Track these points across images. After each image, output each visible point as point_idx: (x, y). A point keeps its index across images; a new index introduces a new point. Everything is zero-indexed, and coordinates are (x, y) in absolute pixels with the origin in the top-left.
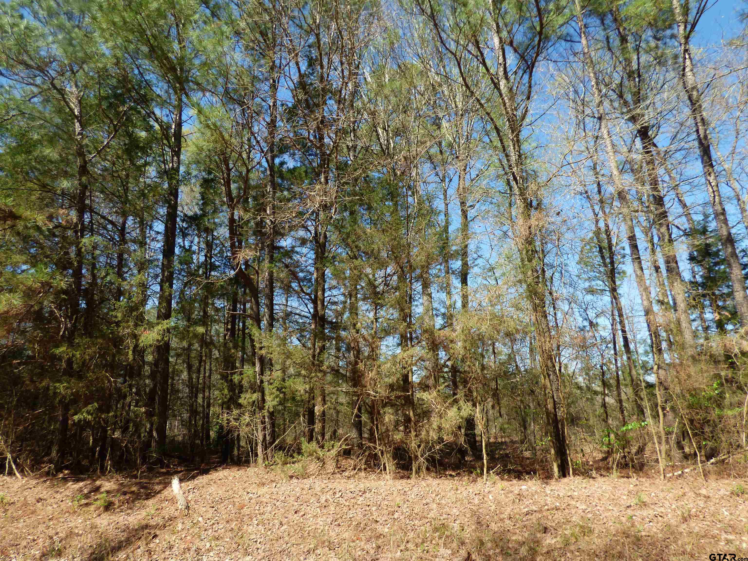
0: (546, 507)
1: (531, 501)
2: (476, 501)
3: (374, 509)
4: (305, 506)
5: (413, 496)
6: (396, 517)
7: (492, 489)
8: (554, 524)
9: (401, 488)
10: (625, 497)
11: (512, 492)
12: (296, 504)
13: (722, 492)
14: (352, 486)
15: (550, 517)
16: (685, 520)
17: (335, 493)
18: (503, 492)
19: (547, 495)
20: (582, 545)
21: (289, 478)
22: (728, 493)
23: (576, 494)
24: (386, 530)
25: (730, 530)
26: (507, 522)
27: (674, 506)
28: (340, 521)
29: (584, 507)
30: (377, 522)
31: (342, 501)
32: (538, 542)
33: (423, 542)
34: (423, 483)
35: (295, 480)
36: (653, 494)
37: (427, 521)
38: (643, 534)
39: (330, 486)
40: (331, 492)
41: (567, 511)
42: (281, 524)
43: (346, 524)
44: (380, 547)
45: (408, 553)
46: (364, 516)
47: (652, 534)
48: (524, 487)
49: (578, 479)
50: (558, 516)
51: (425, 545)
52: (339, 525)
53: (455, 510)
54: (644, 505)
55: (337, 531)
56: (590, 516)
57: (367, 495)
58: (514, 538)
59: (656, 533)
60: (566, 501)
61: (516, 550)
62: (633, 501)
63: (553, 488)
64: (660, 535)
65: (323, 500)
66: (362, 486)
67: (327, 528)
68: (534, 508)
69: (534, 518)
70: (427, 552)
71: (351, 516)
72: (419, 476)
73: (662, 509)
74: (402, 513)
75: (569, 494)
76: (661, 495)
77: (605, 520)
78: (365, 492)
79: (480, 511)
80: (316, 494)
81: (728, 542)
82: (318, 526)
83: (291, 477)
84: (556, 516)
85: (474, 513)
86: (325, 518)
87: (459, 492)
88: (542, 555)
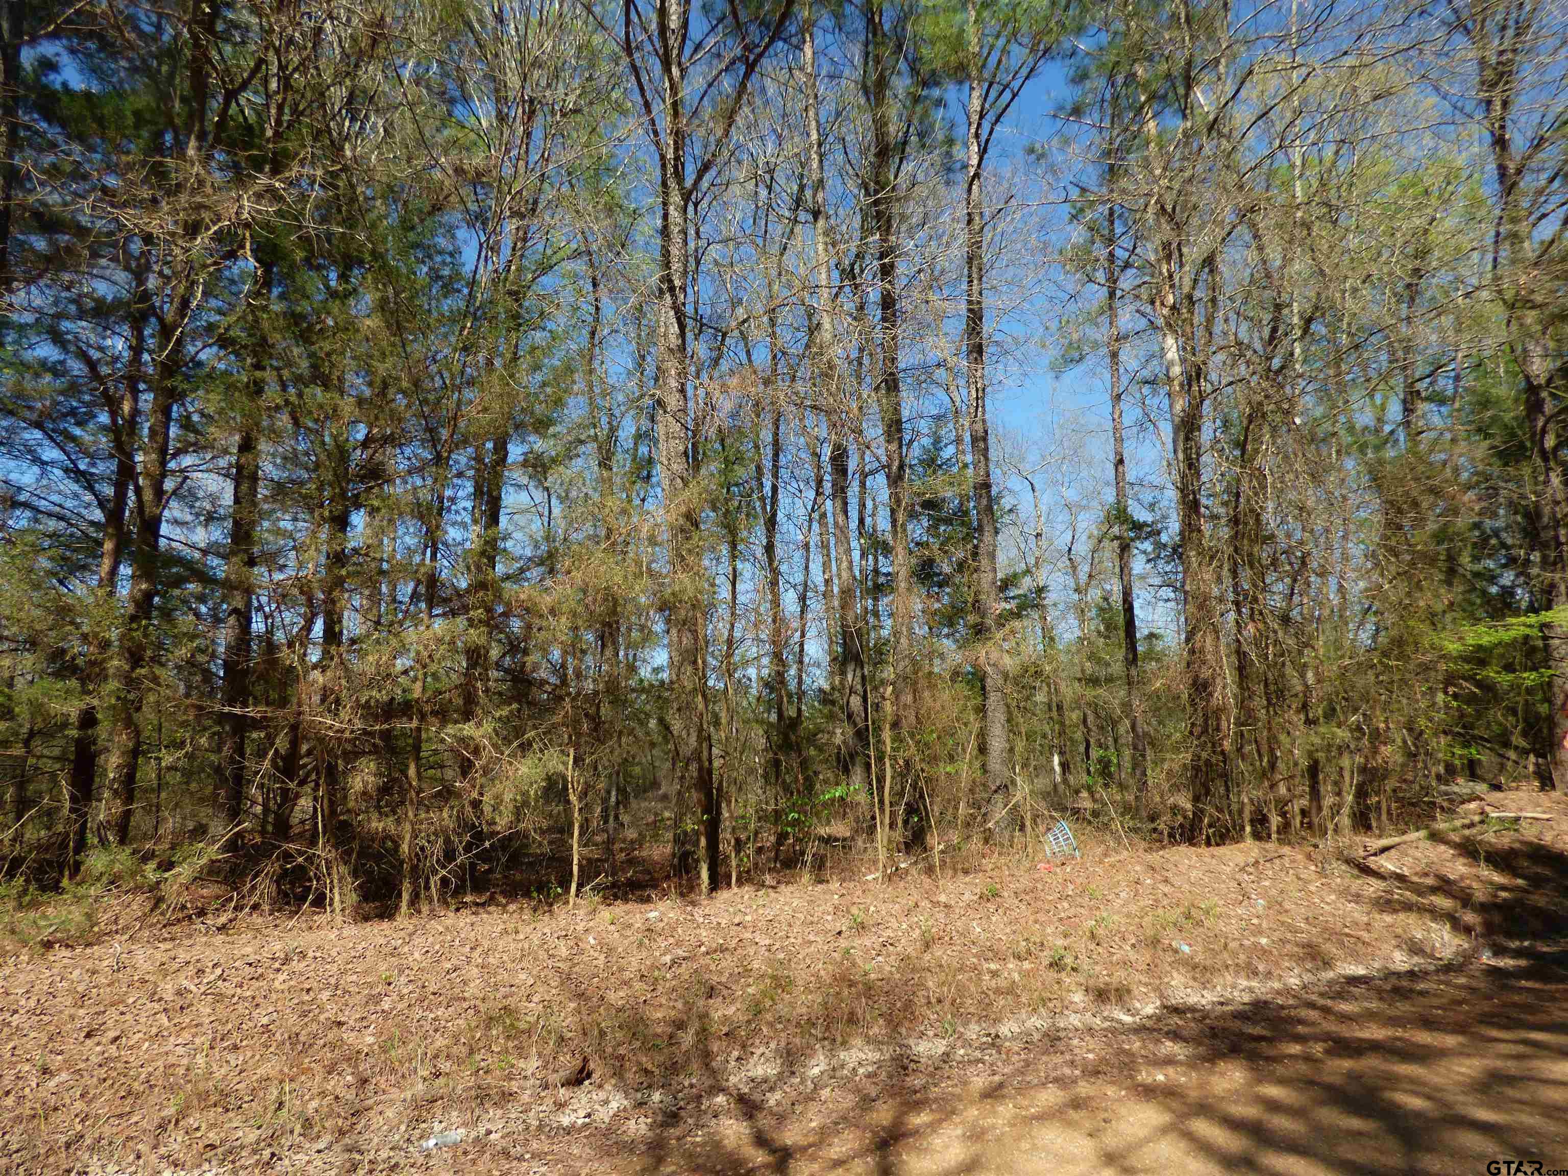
0: (703, 949)
1: (671, 940)
2: (564, 952)
3: (325, 995)
4: (113, 1013)
5: (417, 955)
6: (386, 1007)
7: (591, 924)
8: (724, 980)
9: (382, 941)
10: (829, 918)
11: (630, 926)
12: (82, 1012)
13: (967, 896)
14: (248, 950)
15: (713, 967)
16: (927, 946)
17: (200, 972)
18: (612, 927)
19: (698, 927)
20: (782, 1009)
21: (39, 949)
22: (976, 898)
23: (749, 918)
24: (370, 1040)
25: (990, 954)
26: (638, 985)
27: (904, 926)
28: (236, 1037)
29: (767, 942)
30: (340, 1024)
31: (227, 988)
32: (704, 1016)
33: (471, 1052)
34: (435, 926)
35: (60, 954)
36: (872, 909)
37: (465, 1005)
38: (873, 976)
39: (183, 956)
40: (191, 970)
41: (739, 951)
42: (45, 1071)
43: (258, 1041)
44: (365, 1081)
45: (442, 1080)
46: (304, 1014)
47: (886, 974)
48: (652, 915)
49: (747, 891)
50: (728, 963)
51: (478, 1057)
52: (236, 1047)
53: (522, 976)
54: (861, 927)
55: (233, 1063)
56: (781, 956)
57: (297, 965)
58: (659, 1015)
59: (891, 973)
60: (732, 933)
61: (671, 1037)
62: (843, 924)
63: (707, 911)
64: (898, 976)
65: (167, 989)
66: (277, 947)
67: (200, 1060)
68: (680, 952)
69: (684, 970)
70: (486, 1072)
71: (265, 1021)
72: (419, 912)
73: (889, 933)
74: (402, 998)
75: (736, 921)
76: (883, 908)
77: (808, 961)
78: (287, 960)
79: (576, 969)
80: (144, 981)
81: (994, 974)
82: (172, 1059)
83: (48, 945)
84: (724, 964)
85: (566, 978)
86: (186, 1036)
87: (522, 936)
88: (720, 1038)
